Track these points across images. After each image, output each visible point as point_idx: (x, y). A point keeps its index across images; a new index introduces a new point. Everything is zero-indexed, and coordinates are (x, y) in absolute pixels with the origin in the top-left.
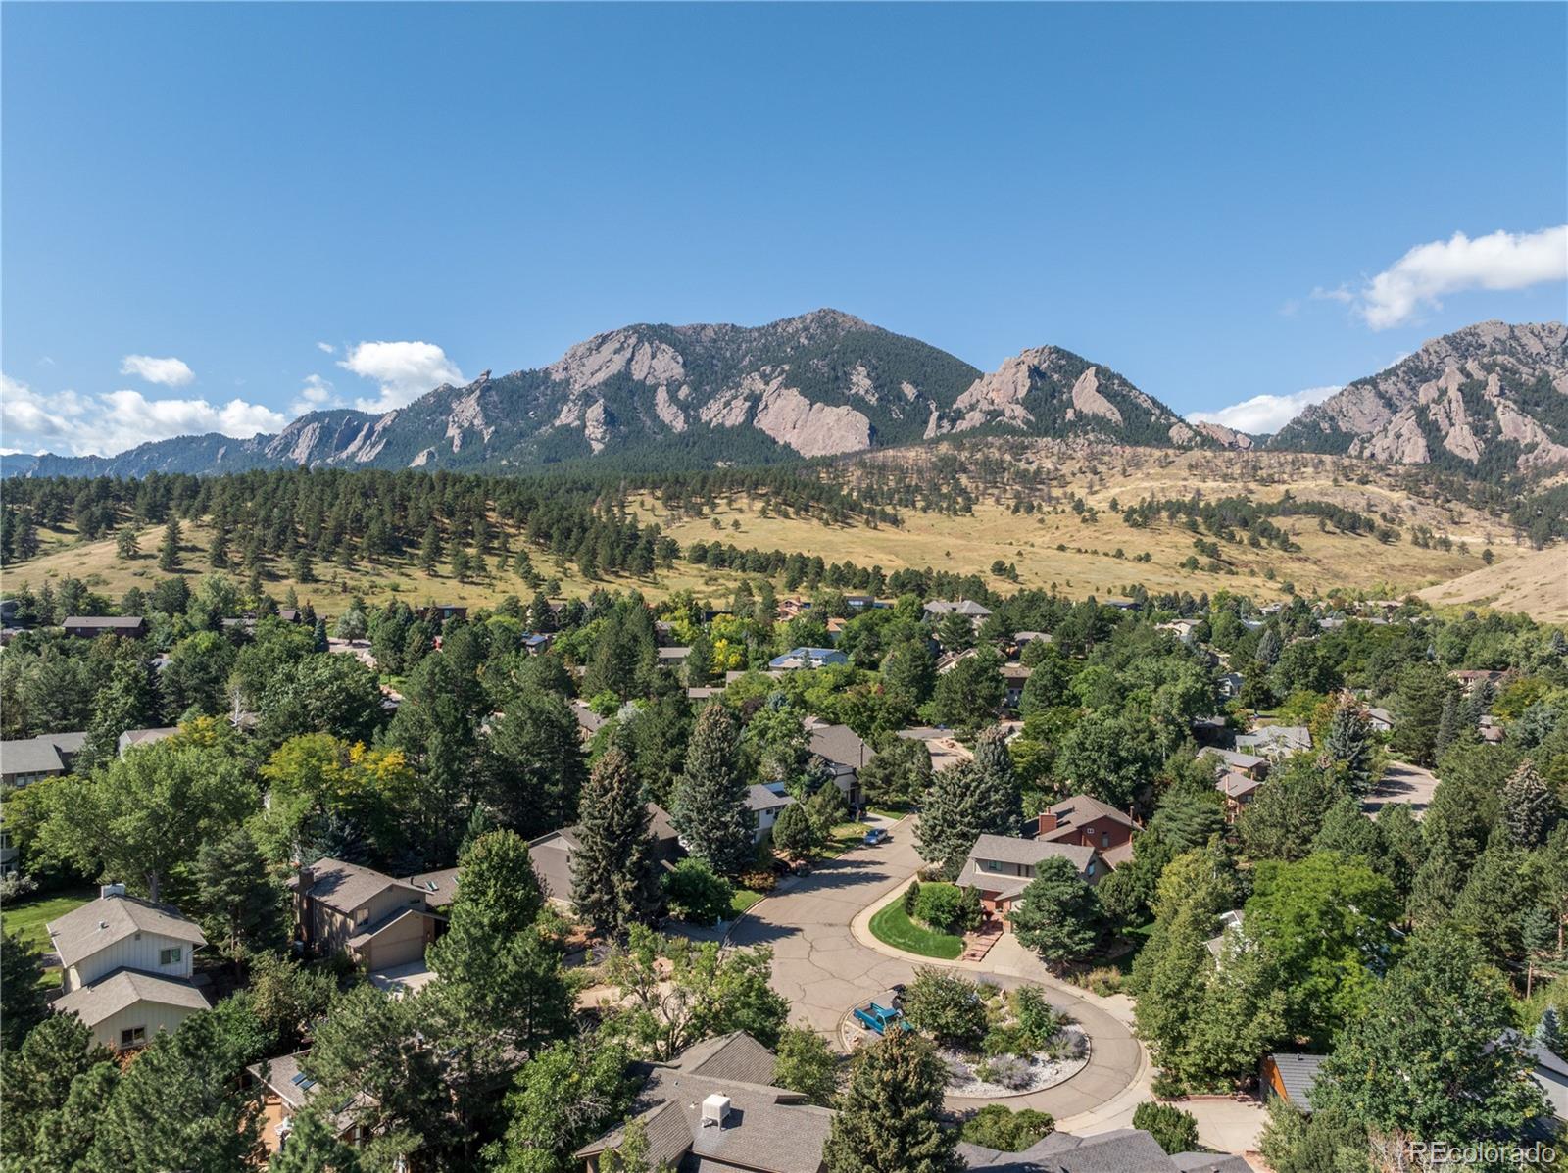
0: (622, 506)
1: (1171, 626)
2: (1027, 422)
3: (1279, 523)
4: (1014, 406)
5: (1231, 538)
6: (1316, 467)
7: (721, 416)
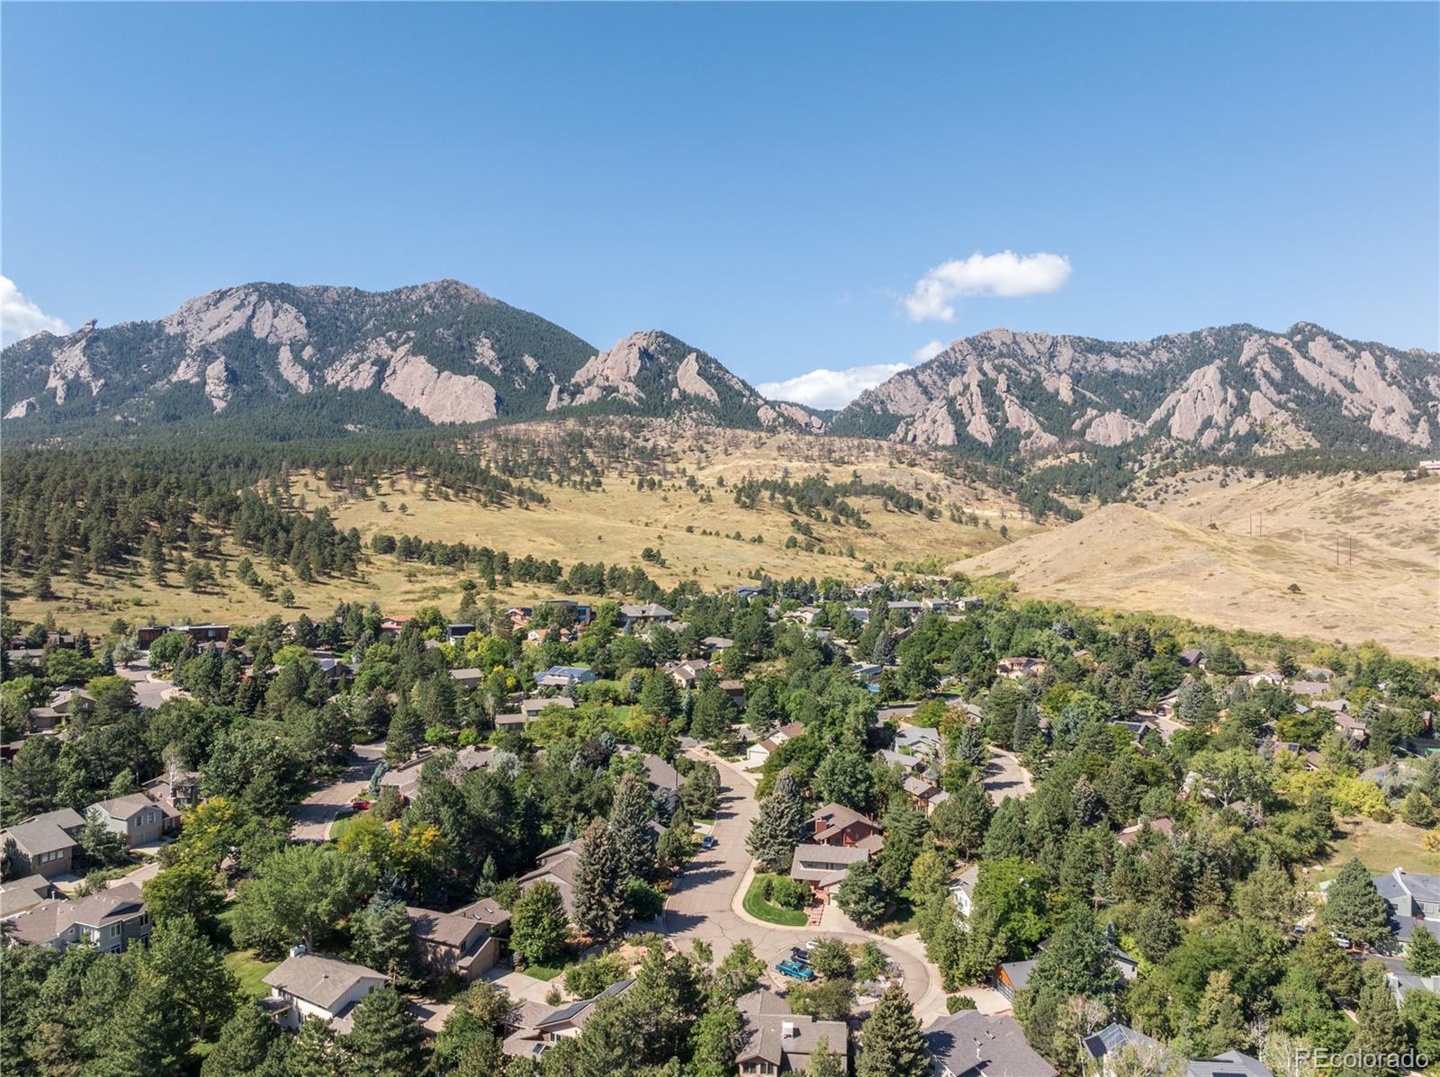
0: (287, 487)
1: (798, 614)
2: (639, 399)
3: (854, 502)
4: (626, 384)
5: (818, 517)
6: (876, 451)
7: (348, 379)
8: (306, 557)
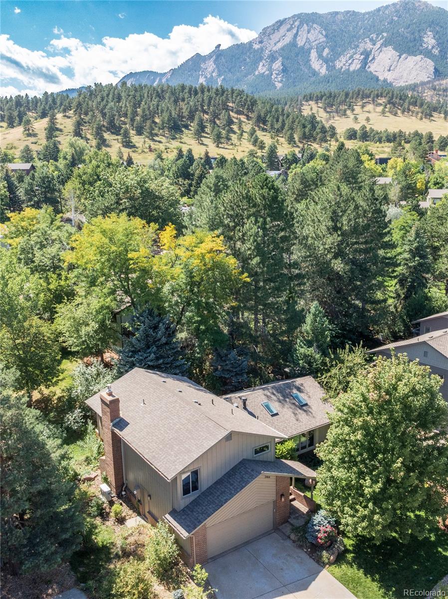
0: (300, 111)
7: (347, 64)
8: (292, 129)
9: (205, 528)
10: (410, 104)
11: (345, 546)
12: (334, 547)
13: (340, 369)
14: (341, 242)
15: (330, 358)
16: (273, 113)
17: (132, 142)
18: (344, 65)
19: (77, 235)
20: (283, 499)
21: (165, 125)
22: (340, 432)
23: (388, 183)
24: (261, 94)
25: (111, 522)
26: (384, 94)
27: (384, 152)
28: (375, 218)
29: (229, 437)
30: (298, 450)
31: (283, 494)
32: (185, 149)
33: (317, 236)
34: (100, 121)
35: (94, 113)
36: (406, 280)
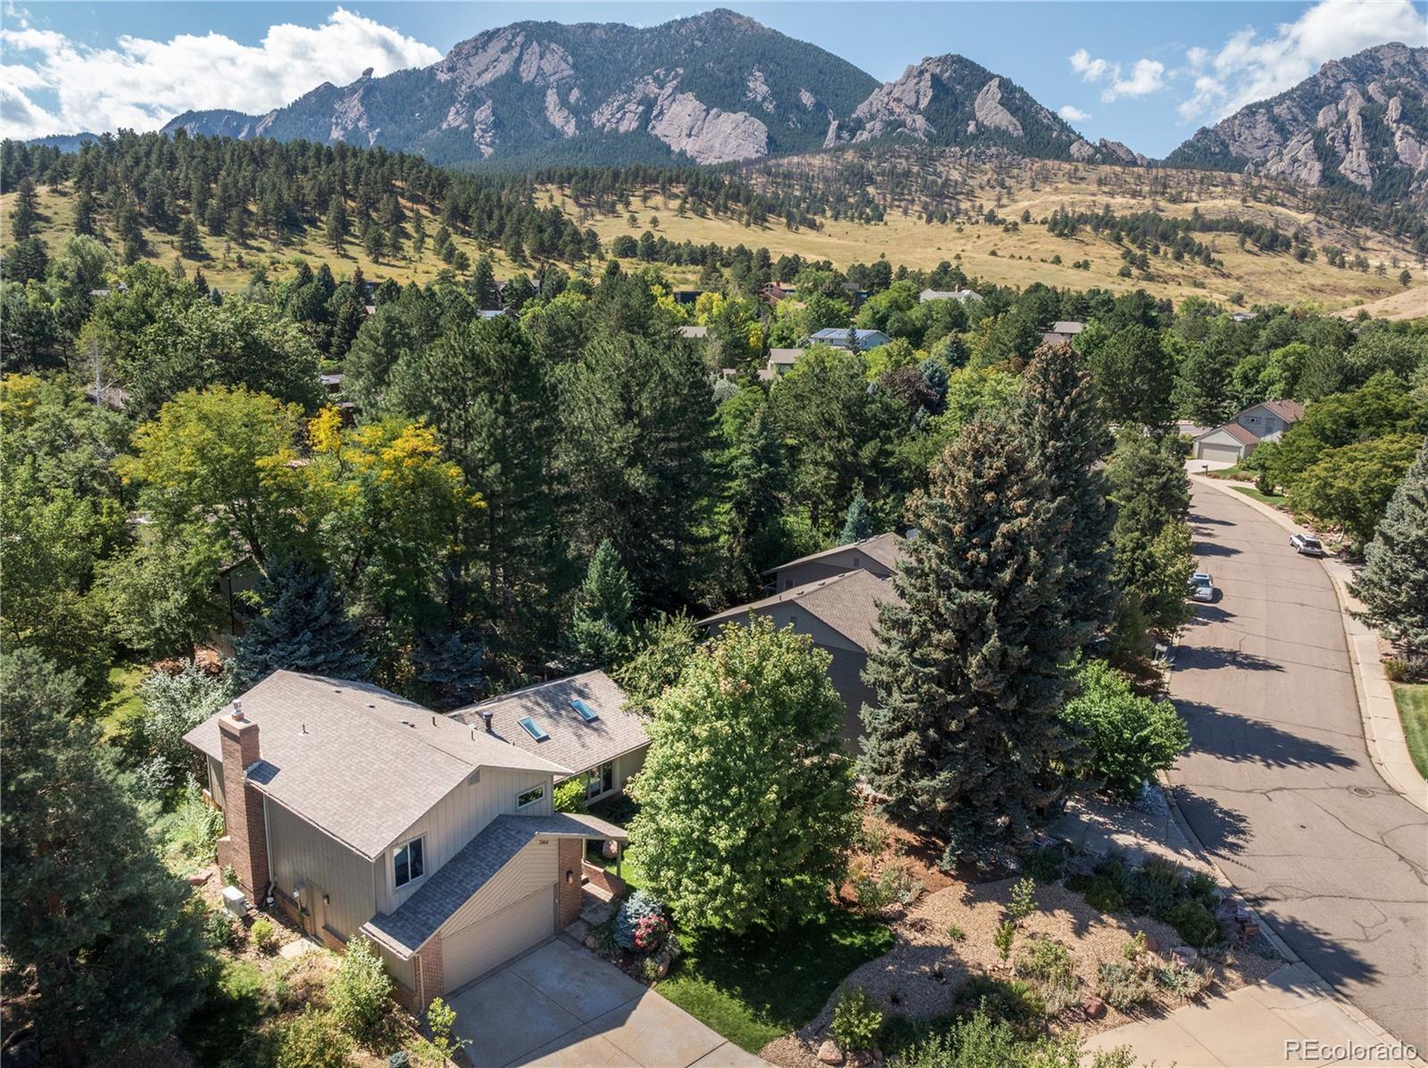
0: (530, 201)
2: (928, 134)
4: (916, 117)
5: (1156, 251)
6: (1224, 185)
7: (614, 120)
8: (519, 234)
9: (439, 939)
10: (728, 197)
11: (681, 948)
12: (664, 950)
13: (652, 653)
14: (641, 437)
15: (634, 636)
16: (482, 203)
17: (202, 249)
18: (609, 120)
19: (150, 425)
20: (571, 880)
21: (269, 217)
22: (669, 752)
23: (700, 336)
24: (455, 165)
25: (250, 954)
26: (683, 178)
27: (686, 282)
28: (694, 396)
29: (474, 778)
30: (586, 798)
31: (570, 871)
32: (314, 264)
33: (597, 428)
34: (132, 204)
35: (119, 188)
36: (747, 504)
